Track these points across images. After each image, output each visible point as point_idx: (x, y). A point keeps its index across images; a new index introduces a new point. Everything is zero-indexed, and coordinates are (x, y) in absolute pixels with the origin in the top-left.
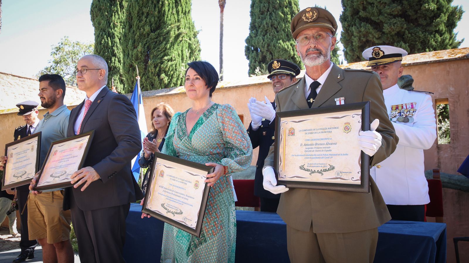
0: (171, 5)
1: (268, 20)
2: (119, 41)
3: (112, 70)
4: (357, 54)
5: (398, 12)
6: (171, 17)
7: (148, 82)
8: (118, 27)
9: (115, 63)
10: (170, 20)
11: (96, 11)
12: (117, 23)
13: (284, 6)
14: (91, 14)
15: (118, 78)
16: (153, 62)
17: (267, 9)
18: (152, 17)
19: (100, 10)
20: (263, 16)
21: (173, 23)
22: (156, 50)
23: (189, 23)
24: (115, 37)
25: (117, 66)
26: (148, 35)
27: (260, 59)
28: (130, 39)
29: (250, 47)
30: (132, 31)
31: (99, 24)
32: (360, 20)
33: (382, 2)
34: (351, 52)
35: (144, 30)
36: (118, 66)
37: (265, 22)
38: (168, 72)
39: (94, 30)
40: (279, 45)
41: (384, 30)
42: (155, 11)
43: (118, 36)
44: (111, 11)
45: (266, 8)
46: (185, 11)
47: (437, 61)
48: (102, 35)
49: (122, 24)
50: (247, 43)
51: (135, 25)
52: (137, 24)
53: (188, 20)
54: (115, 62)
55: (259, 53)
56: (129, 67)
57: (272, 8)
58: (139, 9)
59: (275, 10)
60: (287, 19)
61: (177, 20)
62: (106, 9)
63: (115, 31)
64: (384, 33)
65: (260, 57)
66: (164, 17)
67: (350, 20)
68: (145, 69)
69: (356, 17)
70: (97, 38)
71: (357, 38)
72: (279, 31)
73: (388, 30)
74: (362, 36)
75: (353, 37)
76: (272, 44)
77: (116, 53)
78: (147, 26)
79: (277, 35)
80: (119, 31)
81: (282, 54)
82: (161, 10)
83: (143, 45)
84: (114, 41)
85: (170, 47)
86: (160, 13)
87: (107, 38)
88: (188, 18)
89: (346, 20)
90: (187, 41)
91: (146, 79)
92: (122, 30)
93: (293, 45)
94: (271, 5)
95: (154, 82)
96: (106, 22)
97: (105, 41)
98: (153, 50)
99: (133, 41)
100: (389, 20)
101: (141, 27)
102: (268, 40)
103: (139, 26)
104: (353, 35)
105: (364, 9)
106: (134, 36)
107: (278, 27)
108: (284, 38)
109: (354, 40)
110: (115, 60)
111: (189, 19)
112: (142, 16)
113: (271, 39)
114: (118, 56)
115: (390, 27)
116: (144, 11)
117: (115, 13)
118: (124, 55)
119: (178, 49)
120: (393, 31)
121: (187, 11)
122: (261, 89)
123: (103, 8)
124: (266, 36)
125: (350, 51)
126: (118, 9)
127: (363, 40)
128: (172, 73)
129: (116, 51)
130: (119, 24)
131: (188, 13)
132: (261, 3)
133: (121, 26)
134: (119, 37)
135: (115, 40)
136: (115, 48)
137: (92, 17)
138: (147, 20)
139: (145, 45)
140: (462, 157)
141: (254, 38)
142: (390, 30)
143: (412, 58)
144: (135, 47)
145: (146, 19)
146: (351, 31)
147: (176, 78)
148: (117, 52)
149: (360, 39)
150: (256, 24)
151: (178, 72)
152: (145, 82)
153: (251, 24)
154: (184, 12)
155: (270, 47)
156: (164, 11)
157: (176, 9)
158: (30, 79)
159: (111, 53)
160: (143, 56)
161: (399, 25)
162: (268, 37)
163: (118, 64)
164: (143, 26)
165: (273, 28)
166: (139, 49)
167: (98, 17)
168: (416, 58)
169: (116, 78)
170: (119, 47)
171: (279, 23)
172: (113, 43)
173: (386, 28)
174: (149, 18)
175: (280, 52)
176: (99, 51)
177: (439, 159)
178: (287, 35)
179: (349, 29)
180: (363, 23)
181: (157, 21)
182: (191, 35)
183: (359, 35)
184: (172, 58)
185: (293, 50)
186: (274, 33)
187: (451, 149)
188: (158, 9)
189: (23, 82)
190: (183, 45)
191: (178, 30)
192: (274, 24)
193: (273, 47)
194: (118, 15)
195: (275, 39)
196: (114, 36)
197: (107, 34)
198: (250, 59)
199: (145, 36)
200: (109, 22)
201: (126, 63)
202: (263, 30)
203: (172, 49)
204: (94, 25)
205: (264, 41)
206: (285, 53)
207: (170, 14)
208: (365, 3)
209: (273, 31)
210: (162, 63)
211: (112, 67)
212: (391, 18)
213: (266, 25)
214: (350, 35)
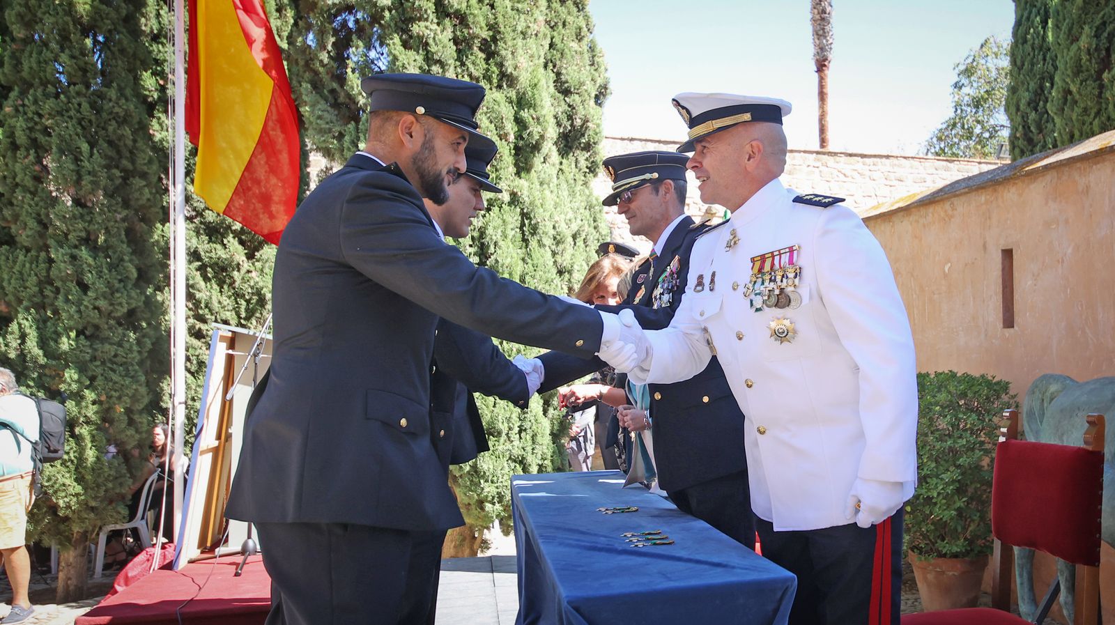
48: (1028, 18)
68: (1100, 96)
70: (1015, 29)
83: (1094, 29)
91: (1102, 123)
97: (1036, 32)
158: (888, 157)
159: (1051, 62)
160: (1094, 61)
166: (1082, 44)
176: (1019, 63)
189: (872, 168)
197: (1042, 11)
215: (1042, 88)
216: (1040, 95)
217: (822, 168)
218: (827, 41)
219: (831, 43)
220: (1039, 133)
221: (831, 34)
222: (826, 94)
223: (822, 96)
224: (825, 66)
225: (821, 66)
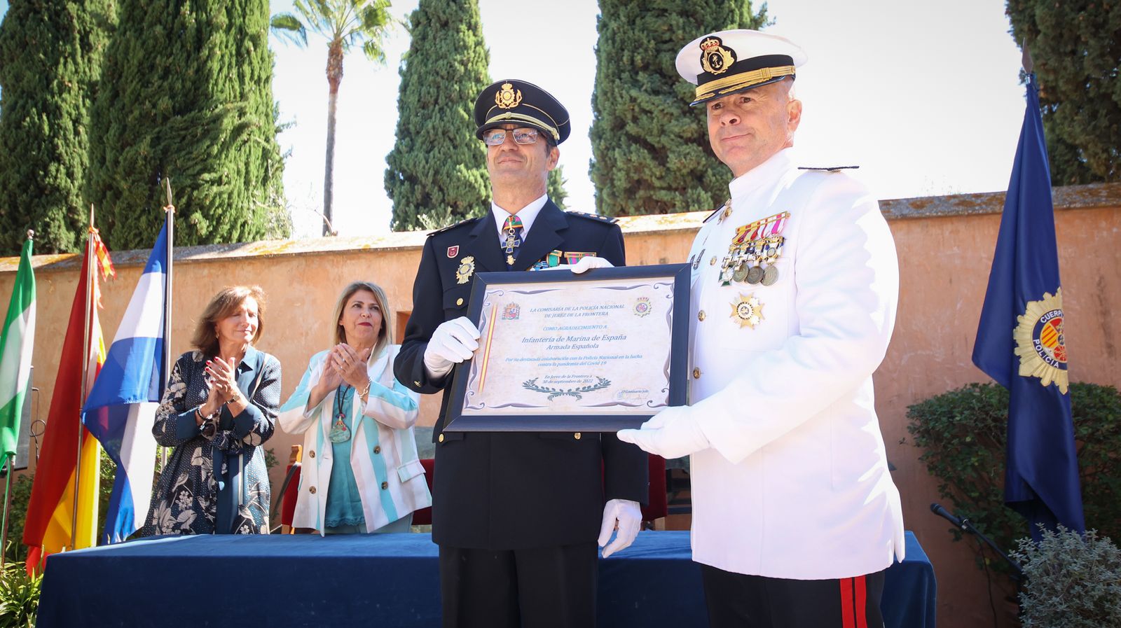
0: (226, 59)
1: (437, 121)
2: (74, 125)
4: (622, 203)
5: (692, 134)
6: (224, 85)
7: (154, 229)
8: (72, 93)
9: (56, 178)
10: (222, 92)
11: (11, 48)
12: (70, 81)
13: (468, 98)
15: (61, 215)
17: (433, 98)
18: (177, 79)
19: (24, 45)
20: (426, 112)
21: (229, 100)
22: (184, 156)
23: (267, 103)
24: (61, 115)
25: (63, 184)
26: (166, 119)
27: (417, 199)
28: (111, 123)
29: (396, 172)
30: (118, 105)
31: (18, 78)
32: (629, 139)
33: (665, 112)
35: (154, 107)
36: (65, 186)
37: (430, 126)
38: (209, 209)
40: (459, 174)
41: (668, 165)
42: (188, 66)
43: (70, 114)
44: (55, 52)
45: (431, 97)
46: (259, 78)
48: (23, 107)
49: (85, 87)
50: (389, 163)
51: (129, 91)
52: (134, 89)
53: (264, 97)
54: (56, 175)
55: (416, 187)
56: (102, 190)
57: (444, 98)
58: (144, 57)
59: (450, 104)
61: (238, 95)
62: (42, 45)
63: (64, 100)
64: (668, 169)
65: (418, 195)
66: (208, 83)
67: (609, 137)
68: (151, 197)
69: (619, 133)
70: (8, 112)
71: (624, 173)
72: (457, 146)
73: (676, 165)
74: (632, 170)
75: (614, 169)
76: (445, 172)
77: (60, 155)
78: (164, 97)
79: (455, 154)
80: (74, 102)
81: (463, 192)
82: (203, 69)
84: (58, 125)
85: (220, 152)
86: (200, 73)
87: (39, 115)
88: (264, 93)
89: (600, 138)
90: (258, 143)
92: (84, 101)
94: (441, 93)
96: (39, 78)
97: (33, 123)
98: (176, 156)
99: (120, 127)
100: (677, 146)
101: (146, 98)
102: (435, 163)
103: (139, 95)
104: (615, 166)
105: (635, 120)
106: (125, 117)
107: (455, 138)
108: (467, 160)
109: (617, 175)
110: (57, 171)
111: (267, 94)
112: (152, 73)
113: (443, 160)
114: (67, 162)
115: (678, 159)
116: (157, 62)
117: (66, 58)
119: (238, 159)
120: (685, 167)
121: (264, 77)
123: (34, 42)
124: (432, 153)
125: (607, 196)
126: (74, 50)
127: (632, 177)
128: (220, 211)
129: (61, 148)
130: (77, 85)
131: (264, 83)
132: (422, 85)
133: (81, 91)
135: (60, 122)
136: (59, 142)
138: (165, 84)
141: (406, 155)
142: (679, 166)
144: (129, 144)
145: (162, 82)
146: (610, 159)
147: (229, 225)
148: (63, 151)
149: (628, 174)
150: (411, 126)
151: (233, 212)
152: (147, 229)
153: (399, 125)
154: (256, 78)
155: (439, 177)
156: (210, 70)
157: (239, 69)
159: (46, 152)
160: (148, 167)
161: (694, 158)
162: (436, 156)
163: (66, 182)
164: (152, 98)
165: (447, 139)
166: (140, 151)
170: (72, 139)
171: (459, 129)
172: (56, 129)
173: (673, 161)
174: (170, 80)
175: (460, 188)
176: (10, 143)
178: (474, 156)
179: (607, 154)
180: (634, 145)
181: (190, 90)
182: (269, 130)
183: (627, 167)
184: (220, 178)
185: (485, 186)
186: (449, 149)
190: (250, 151)
191: (240, 116)
192: (448, 131)
193: (445, 178)
194: (76, 63)
195: (449, 160)
196: (58, 113)
197: (40, 105)
198: (395, 198)
199: (155, 120)
200: (48, 77)
201: (94, 180)
202: (425, 139)
203: (224, 156)
205: (427, 162)
206: (469, 191)
207: (224, 78)
208: (637, 109)
209: (447, 146)
210: (196, 187)
211: (49, 187)
212: (681, 144)
213: (432, 131)
214: (610, 165)
215: (34, 174)
216: (31, 180)
220: (26, 215)
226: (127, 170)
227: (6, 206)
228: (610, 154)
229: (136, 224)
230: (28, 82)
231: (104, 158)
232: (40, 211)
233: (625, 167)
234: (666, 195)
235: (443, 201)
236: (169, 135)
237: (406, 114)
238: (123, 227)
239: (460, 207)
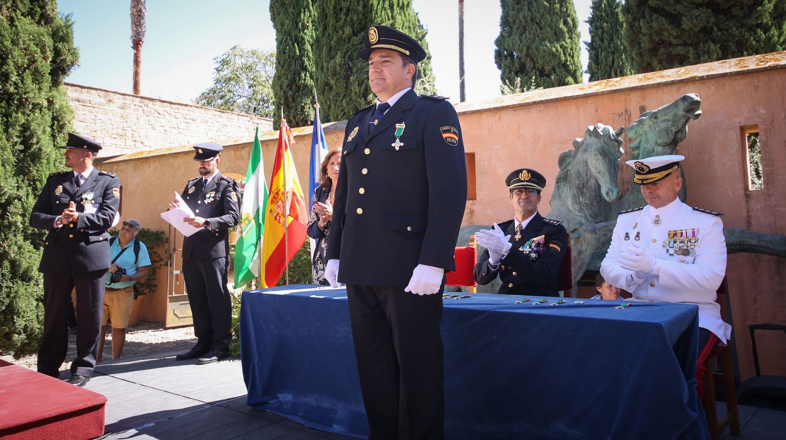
1: (526, 12)
2: (311, 47)
3: (302, 91)
4: (647, 59)
6: (381, 13)
7: (350, 106)
8: (309, 29)
9: (305, 80)
10: (380, 17)
11: (278, 8)
12: (307, 22)
14: (270, 11)
15: (310, 101)
16: (357, 77)
18: (354, 14)
19: (283, 5)
20: (519, 6)
21: (384, 21)
23: (409, 20)
24: (305, 43)
25: (309, 84)
26: (349, 39)
27: (516, 68)
28: (324, 46)
29: (502, 50)
30: (327, 34)
31: (282, 24)
32: (651, 11)
34: (638, 57)
35: (344, 33)
37: (521, 16)
39: (275, 33)
40: (545, 47)
42: (359, 5)
43: (309, 42)
44: (299, 6)
46: (403, 4)
47: (740, 71)
48: (286, 41)
49: (315, 25)
50: (497, 45)
51: (330, 26)
52: (333, 24)
53: (407, 16)
54: (305, 78)
55: (515, 60)
56: (323, 86)
60: (554, 9)
61: (390, 17)
62: (292, 3)
63: (305, 34)
64: (683, 29)
65: (516, 65)
66: (372, 13)
67: (635, 12)
68: (347, 88)
69: (643, 7)
70: (279, 45)
71: (647, 37)
72: (542, 28)
73: (688, 26)
74: (654, 34)
75: (640, 35)
76: (534, 47)
77: (306, 66)
78: (348, 27)
79: (541, 33)
80: (310, 34)
81: (548, 60)
82: (367, 4)
83: (343, 54)
84: (304, 49)
86: (366, 8)
87: (293, 44)
88: (407, 14)
89: (629, 12)
91: (347, 101)
92: (315, 33)
93: (563, 47)
95: (359, 106)
96: (292, 22)
97: (290, 50)
98: (357, 61)
99: (328, 48)
100: (689, 12)
101: (339, 28)
102: (527, 41)
103: (336, 27)
104: (640, 32)
106: (330, 42)
107: (541, 22)
108: (550, 37)
109: (641, 39)
110: (305, 75)
111: (409, 14)
112: (341, 12)
113: (532, 39)
114: (310, 70)
115: (690, 21)
116: (343, 5)
117: (304, 9)
118: (317, 68)
120: (696, 26)
121: (406, 3)
122: (498, 116)
123: (288, 2)
124: (524, 35)
125: (637, 55)
126: (308, 3)
127: (655, 39)
129: (306, 62)
130: (311, 23)
131: (407, 7)
133: (314, 27)
134: (311, 42)
135: (305, 47)
136: (305, 59)
137: (273, 16)
138: (348, 18)
139: (345, 54)
140: (780, 209)
141: (507, 39)
142: (691, 26)
143: (706, 68)
144: (332, 57)
145: (346, 17)
146: (636, 27)
148: (308, 64)
149: (650, 38)
150: (510, 18)
152: (346, 107)
153: (502, 18)
154: (401, 5)
155: (530, 51)
156: (372, 5)
157: (389, 1)
158: (186, 105)
159: (299, 65)
160: (343, 70)
161: (703, 19)
162: (527, 37)
163: (310, 82)
164: (342, 28)
165: (535, 24)
166: (337, 61)
167: (280, 15)
168: (713, 68)
169: (308, 101)
170: (311, 56)
171: (543, 16)
172: (303, 52)
173: (686, 23)
174: (350, 16)
175: (546, 57)
176: (282, 63)
177: (748, 212)
178: (555, 33)
179: (634, 24)
180: (655, 15)
181: (362, 19)
183: (650, 32)
185: (564, 54)
186: (537, 30)
187: (765, 196)
188: (364, 4)
189: (176, 111)
192: (536, 18)
193: (535, 51)
194: (309, 11)
195: (537, 38)
196: (303, 42)
197: (293, 38)
198: (502, 69)
199: (345, 41)
200: (296, 22)
201: (319, 80)
202: (519, 26)
204: (275, 26)
205: (521, 42)
206: (552, 58)
207: (381, 8)
209: (535, 28)
211: (302, 85)
212: (693, 9)
213: (523, 20)
214: (637, 33)
215: (294, 79)
216: (294, 82)
217: (144, 107)
218: (142, 29)
219: (145, 31)
220: (293, 103)
221: (144, 25)
222: (140, 62)
223: (137, 62)
224: (140, 44)
225: (137, 44)
226: (333, 73)
227: (283, 99)
228: (636, 24)
229: (341, 104)
230: (287, 26)
231: (323, 67)
232: (299, 99)
233: (648, 32)
234: (682, 50)
235: (534, 67)
236: (352, 49)
237: (507, 10)
238: (335, 107)
239: (546, 70)
